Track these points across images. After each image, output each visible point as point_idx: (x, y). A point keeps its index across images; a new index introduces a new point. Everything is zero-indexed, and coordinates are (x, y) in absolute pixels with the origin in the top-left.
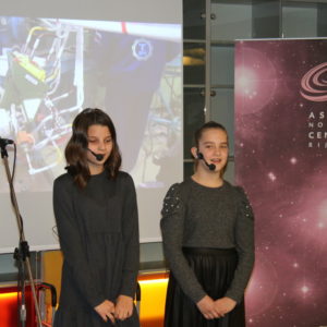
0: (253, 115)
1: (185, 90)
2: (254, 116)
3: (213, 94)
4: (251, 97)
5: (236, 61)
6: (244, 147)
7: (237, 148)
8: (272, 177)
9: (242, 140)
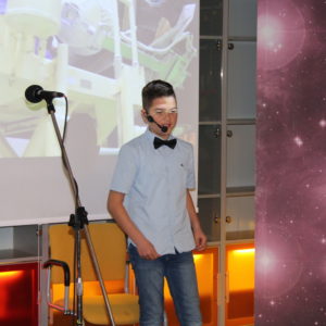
0: (277, 70)
1: (202, 42)
2: (278, 72)
3: (231, 47)
4: (276, 51)
5: (259, 8)
6: (268, 108)
7: (259, 109)
8: (298, 141)
9: (265, 100)
